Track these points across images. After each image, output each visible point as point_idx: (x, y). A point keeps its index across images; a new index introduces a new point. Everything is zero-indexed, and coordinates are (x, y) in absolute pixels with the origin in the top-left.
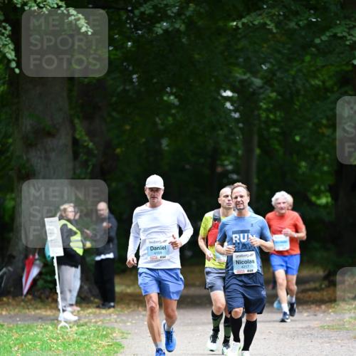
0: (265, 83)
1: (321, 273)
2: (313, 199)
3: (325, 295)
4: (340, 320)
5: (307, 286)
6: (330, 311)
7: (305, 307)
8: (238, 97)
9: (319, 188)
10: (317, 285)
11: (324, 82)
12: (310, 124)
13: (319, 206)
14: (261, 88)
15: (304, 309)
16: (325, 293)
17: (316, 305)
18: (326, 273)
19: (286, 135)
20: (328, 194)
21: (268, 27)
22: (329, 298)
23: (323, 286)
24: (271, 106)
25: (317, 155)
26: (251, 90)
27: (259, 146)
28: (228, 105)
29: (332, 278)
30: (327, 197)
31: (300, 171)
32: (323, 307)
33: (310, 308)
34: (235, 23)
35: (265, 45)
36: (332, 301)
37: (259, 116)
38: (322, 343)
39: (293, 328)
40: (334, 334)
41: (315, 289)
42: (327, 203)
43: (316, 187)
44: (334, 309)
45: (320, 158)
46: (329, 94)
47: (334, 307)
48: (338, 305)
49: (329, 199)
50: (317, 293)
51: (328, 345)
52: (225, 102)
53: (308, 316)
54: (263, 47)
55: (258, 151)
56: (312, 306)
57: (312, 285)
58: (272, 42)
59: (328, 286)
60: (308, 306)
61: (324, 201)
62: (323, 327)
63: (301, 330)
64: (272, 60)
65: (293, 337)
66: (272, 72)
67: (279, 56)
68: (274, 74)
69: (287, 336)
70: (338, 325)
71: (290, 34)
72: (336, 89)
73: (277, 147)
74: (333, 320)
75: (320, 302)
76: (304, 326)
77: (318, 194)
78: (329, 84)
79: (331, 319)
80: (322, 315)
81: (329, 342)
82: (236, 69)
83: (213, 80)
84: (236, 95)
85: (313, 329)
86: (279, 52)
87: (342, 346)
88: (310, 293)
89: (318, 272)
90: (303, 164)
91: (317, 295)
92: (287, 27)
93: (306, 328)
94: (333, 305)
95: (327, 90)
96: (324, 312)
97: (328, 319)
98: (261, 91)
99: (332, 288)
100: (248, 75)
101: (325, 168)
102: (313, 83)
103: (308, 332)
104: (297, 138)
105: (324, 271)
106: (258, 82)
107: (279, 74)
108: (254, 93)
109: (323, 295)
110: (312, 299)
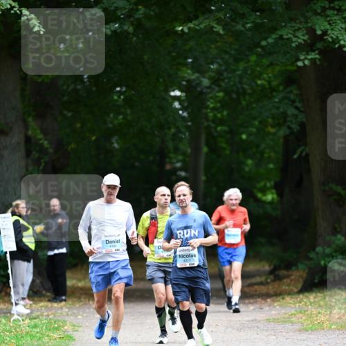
0: (213, 83)
1: (267, 268)
2: (259, 195)
3: (271, 288)
4: (285, 314)
5: (254, 280)
6: (276, 304)
7: (252, 301)
8: (186, 96)
9: (265, 185)
10: (263, 279)
11: (269, 82)
12: (256, 123)
13: (264, 202)
14: (209, 88)
15: (250, 303)
16: (270, 287)
17: (262, 299)
18: (272, 267)
19: (233, 133)
20: (274, 191)
21: (215, 30)
22: (275, 292)
23: (269, 280)
24: (219, 105)
25: (262, 153)
26: (199, 89)
27: (207, 144)
28: (177, 105)
29: (277, 273)
30: (273, 193)
31: (247, 169)
32: (269, 300)
33: (256, 302)
34: (180, 28)
35: (213, 46)
36: (278, 295)
37: (206, 114)
38: (268, 335)
39: (239, 321)
40: (280, 327)
41: (261, 284)
42: (273, 199)
43: (262, 184)
44: (279, 303)
45: (266, 155)
46: (274, 94)
47: (279, 301)
48: (283, 299)
49: (275, 196)
50: (263, 287)
51: (274, 337)
52: (173, 102)
53: (254, 309)
54: (211, 48)
55: (205, 149)
56: (258, 299)
57: (258, 279)
58: (219, 44)
59: (274, 281)
60: (255, 300)
61: (269, 197)
62: (268, 321)
63: (247, 323)
64: (219, 61)
65: (239, 330)
66: (219, 73)
67: (227, 57)
68: (222, 75)
69: (234, 329)
70: (284, 318)
71: (237, 35)
72: (281, 88)
73: (224, 145)
74: (279, 314)
75: (266, 296)
76: (250, 319)
77: (264, 190)
78: (274, 83)
79: (277, 312)
80: (267, 308)
81: (274, 335)
82: (184, 69)
83: (161, 80)
84: (184, 94)
85: (259, 322)
86: (226, 52)
87: (287, 339)
88: (256, 287)
89: (264, 266)
90: (250, 162)
91: (263, 289)
92: (234, 29)
93: (253, 321)
94: (278, 299)
95: (273, 90)
96: (270, 306)
97: (273, 312)
98: (209, 90)
99: (277, 282)
100: (196, 75)
101: (271, 166)
102: (259, 82)
103: (254, 325)
104: (244, 137)
105: (270, 266)
106: (206, 82)
107: (225, 74)
108: (201, 93)
109: (268, 289)
110: (258, 293)
